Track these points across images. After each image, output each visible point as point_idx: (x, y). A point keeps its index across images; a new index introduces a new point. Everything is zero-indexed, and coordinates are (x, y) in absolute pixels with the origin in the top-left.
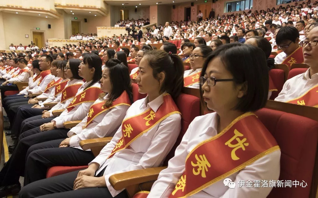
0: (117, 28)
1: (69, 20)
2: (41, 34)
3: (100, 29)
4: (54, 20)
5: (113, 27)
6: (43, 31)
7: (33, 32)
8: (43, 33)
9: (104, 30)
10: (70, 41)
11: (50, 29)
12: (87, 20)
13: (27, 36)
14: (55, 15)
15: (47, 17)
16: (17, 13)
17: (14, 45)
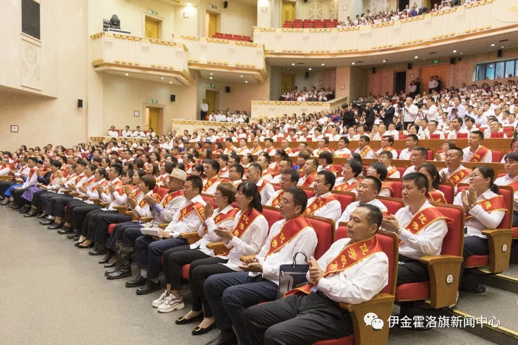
1: (203, 88)
2: (159, 110)
4: (182, 86)
5: (278, 102)
6: (162, 105)
7: (149, 107)
8: (162, 109)
9: (264, 106)
11: (173, 102)
12: (231, 89)
13: (137, 114)
14: (187, 79)
15: (171, 83)
16: (127, 74)
17: (115, 129)
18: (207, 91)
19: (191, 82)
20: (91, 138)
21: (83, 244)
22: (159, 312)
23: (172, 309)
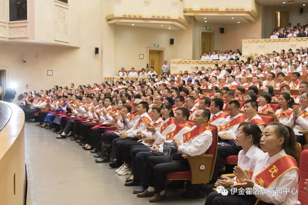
0: (275, 40)
1: (199, 31)
2: (160, 53)
3: (246, 42)
4: (178, 31)
5: (268, 40)
6: (162, 48)
7: (150, 50)
8: (163, 51)
9: (254, 44)
10: (202, 62)
11: (172, 45)
12: (225, 30)
13: (141, 57)
14: (183, 24)
15: (170, 28)
16: (133, 25)
17: (125, 70)
18: (203, 34)
19: (187, 26)
20: (105, 78)
21: (88, 148)
22: (119, 175)
23: (125, 173)
